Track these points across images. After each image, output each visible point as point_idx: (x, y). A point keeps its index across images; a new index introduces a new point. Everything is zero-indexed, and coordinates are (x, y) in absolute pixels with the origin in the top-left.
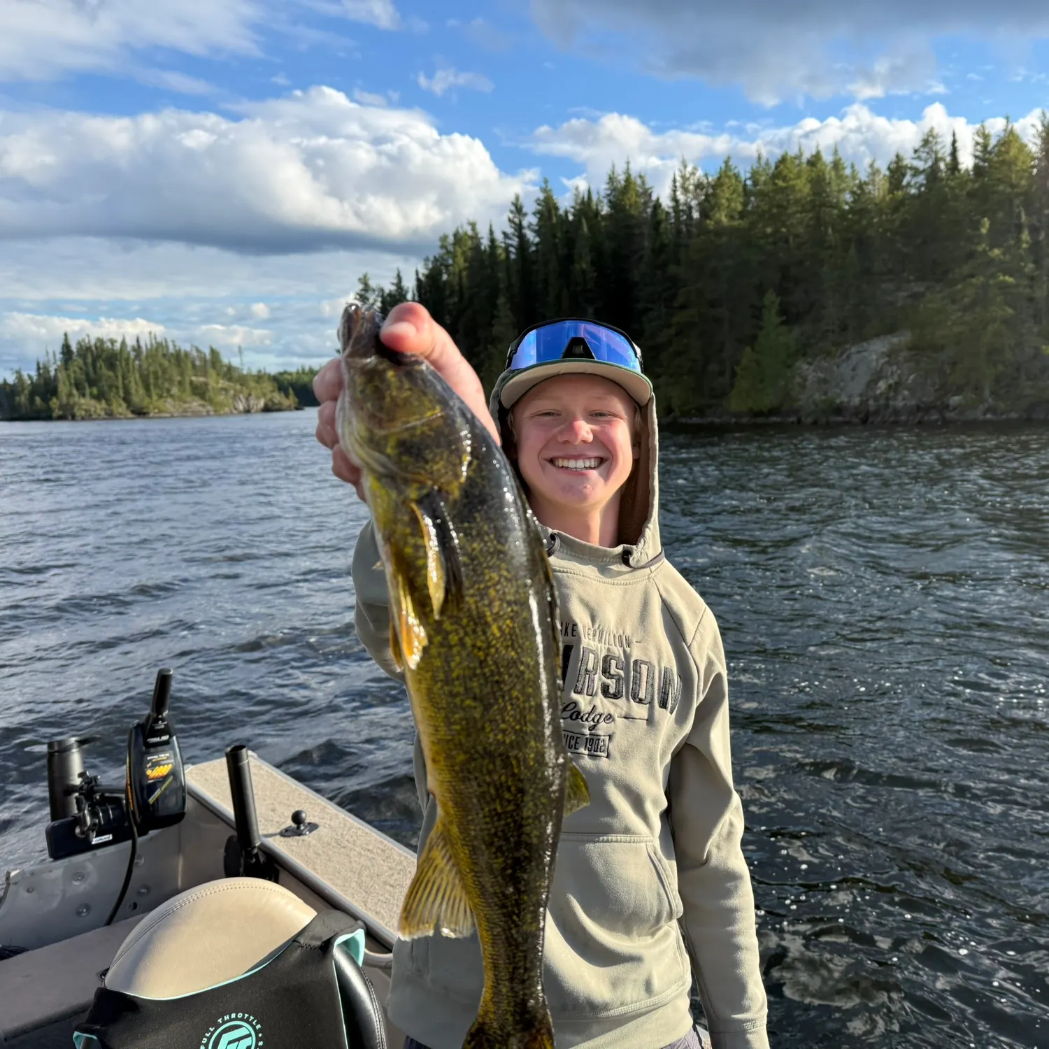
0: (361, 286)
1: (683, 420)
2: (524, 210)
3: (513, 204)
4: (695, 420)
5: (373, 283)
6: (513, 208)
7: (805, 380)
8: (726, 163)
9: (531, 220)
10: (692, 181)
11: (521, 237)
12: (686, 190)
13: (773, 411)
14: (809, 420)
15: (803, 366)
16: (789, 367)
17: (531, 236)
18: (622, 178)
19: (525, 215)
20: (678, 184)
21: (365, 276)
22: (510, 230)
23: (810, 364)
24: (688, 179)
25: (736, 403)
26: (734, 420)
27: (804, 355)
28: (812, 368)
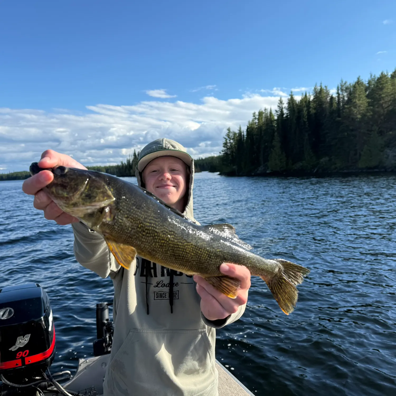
0: (228, 131)
1: (341, 171)
2: (283, 102)
3: (279, 100)
4: (345, 171)
5: (231, 130)
6: (279, 102)
7: (388, 156)
8: (358, 79)
9: (285, 105)
10: (344, 86)
11: (282, 111)
12: (342, 90)
13: (376, 167)
14: (390, 170)
15: (388, 151)
16: (382, 151)
17: (285, 111)
18: (319, 88)
19: (284, 104)
20: (339, 88)
21: (229, 128)
22: (278, 109)
23: (390, 150)
24: (343, 86)
25: (361, 165)
26: (360, 171)
27: (388, 147)
28: (391, 151)
